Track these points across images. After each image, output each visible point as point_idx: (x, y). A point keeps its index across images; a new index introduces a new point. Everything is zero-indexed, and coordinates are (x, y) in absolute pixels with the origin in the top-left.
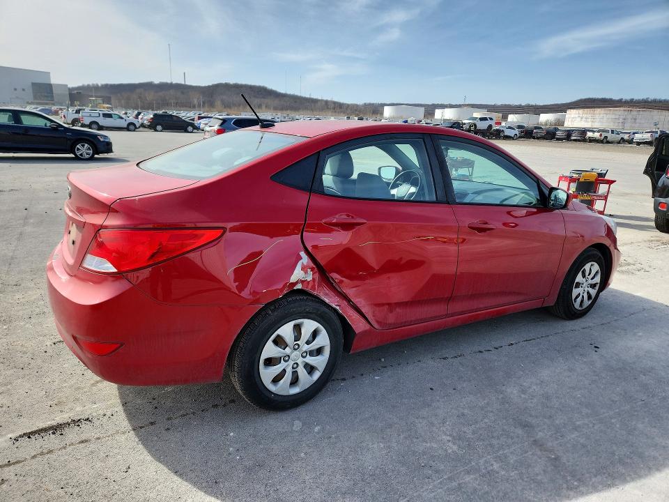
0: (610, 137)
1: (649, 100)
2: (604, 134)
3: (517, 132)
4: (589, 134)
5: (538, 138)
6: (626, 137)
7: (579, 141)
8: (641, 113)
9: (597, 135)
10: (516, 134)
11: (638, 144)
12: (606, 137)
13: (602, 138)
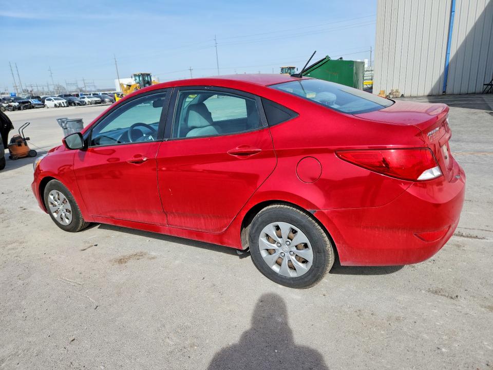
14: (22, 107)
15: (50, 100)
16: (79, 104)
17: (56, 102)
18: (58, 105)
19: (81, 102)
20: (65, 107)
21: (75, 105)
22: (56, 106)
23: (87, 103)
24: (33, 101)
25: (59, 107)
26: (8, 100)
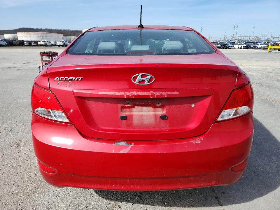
0: (48, 44)
1: (48, 29)
2: (45, 43)
3: (5, 43)
4: (39, 43)
5: (16, 45)
6: (53, 43)
7: (35, 46)
8: (48, 34)
9: (42, 43)
10: (5, 44)
11: (59, 46)
12: (46, 44)
13: (45, 44)
14: (221, 48)
15: (237, 44)
16: (252, 48)
17: (240, 46)
18: (240, 48)
19: (254, 47)
20: (243, 49)
21: (250, 48)
22: (239, 48)
23: (258, 48)
24: (229, 45)
25: (240, 49)
26: (217, 43)
